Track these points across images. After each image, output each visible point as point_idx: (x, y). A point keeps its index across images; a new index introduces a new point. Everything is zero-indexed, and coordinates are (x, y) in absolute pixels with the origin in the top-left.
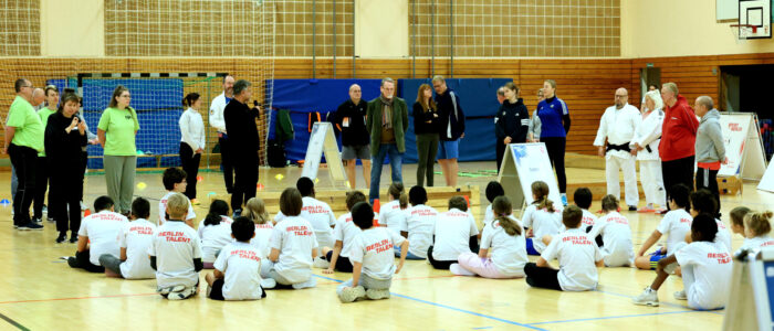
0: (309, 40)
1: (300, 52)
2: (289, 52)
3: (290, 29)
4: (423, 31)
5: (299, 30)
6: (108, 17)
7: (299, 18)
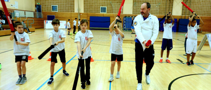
0: (165, 12)
1: (163, 14)
2: (161, 14)
3: (162, 11)
4: (184, 11)
5: (163, 11)
6: (133, 8)
7: (163, 9)
